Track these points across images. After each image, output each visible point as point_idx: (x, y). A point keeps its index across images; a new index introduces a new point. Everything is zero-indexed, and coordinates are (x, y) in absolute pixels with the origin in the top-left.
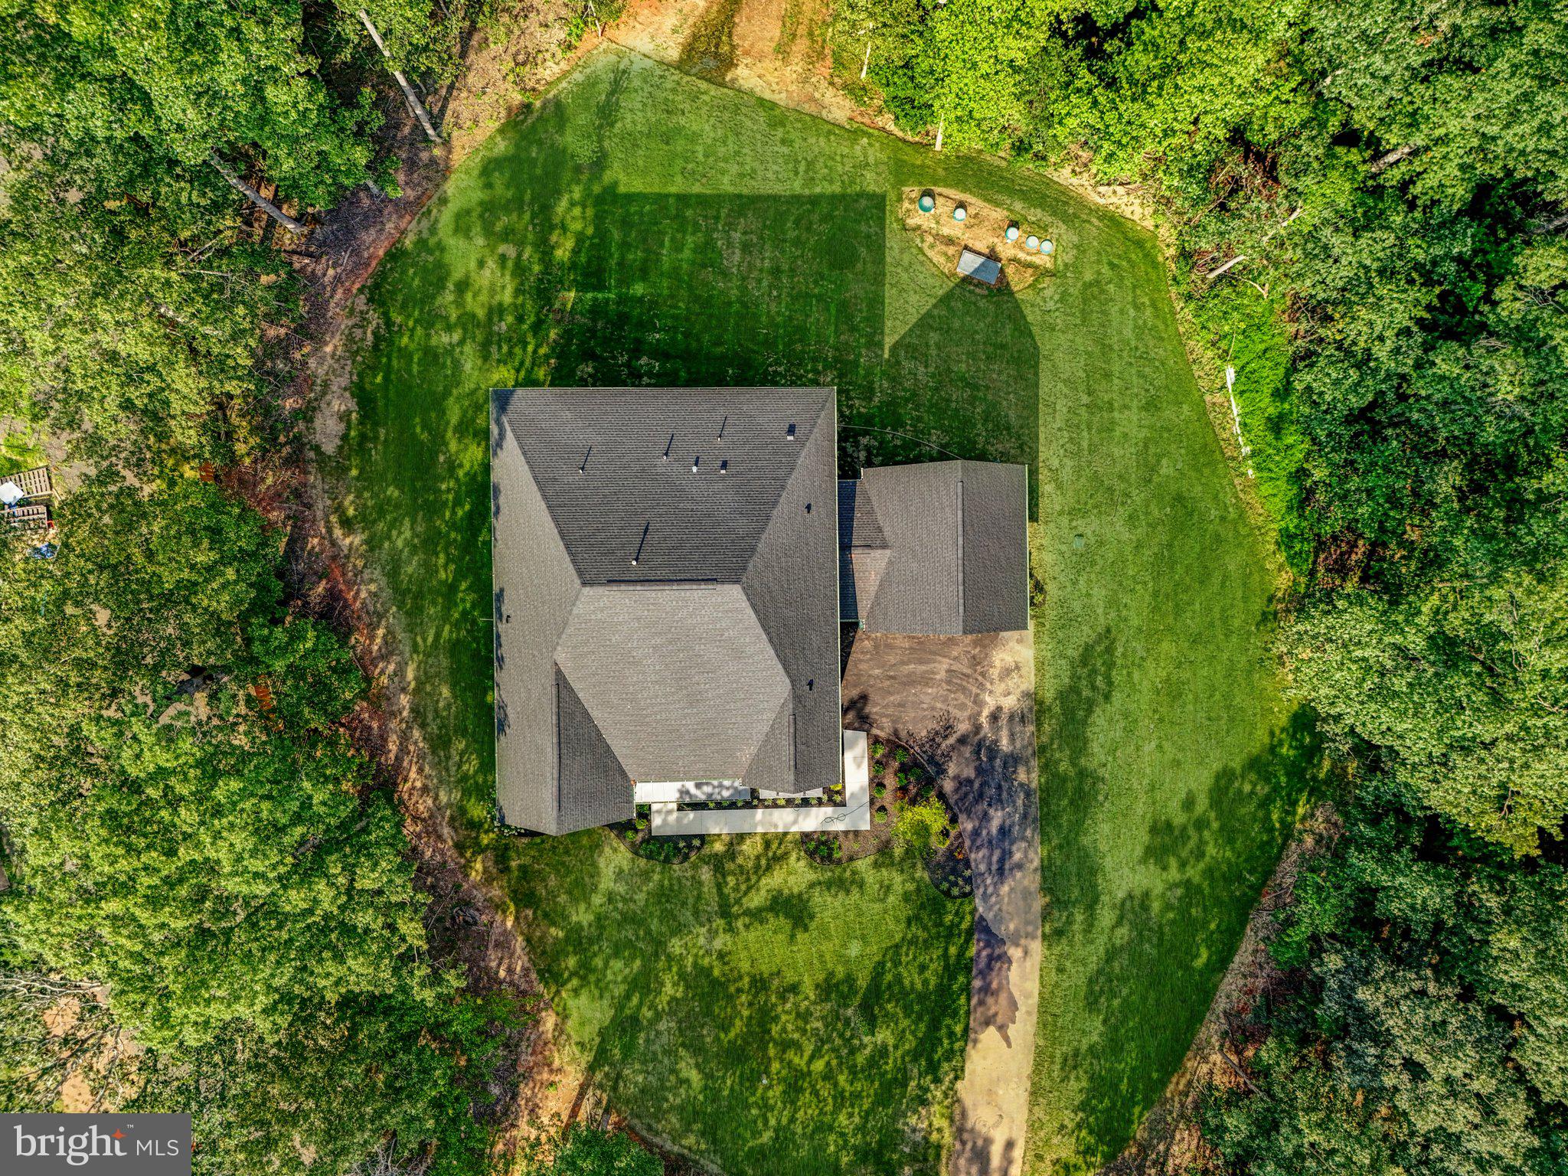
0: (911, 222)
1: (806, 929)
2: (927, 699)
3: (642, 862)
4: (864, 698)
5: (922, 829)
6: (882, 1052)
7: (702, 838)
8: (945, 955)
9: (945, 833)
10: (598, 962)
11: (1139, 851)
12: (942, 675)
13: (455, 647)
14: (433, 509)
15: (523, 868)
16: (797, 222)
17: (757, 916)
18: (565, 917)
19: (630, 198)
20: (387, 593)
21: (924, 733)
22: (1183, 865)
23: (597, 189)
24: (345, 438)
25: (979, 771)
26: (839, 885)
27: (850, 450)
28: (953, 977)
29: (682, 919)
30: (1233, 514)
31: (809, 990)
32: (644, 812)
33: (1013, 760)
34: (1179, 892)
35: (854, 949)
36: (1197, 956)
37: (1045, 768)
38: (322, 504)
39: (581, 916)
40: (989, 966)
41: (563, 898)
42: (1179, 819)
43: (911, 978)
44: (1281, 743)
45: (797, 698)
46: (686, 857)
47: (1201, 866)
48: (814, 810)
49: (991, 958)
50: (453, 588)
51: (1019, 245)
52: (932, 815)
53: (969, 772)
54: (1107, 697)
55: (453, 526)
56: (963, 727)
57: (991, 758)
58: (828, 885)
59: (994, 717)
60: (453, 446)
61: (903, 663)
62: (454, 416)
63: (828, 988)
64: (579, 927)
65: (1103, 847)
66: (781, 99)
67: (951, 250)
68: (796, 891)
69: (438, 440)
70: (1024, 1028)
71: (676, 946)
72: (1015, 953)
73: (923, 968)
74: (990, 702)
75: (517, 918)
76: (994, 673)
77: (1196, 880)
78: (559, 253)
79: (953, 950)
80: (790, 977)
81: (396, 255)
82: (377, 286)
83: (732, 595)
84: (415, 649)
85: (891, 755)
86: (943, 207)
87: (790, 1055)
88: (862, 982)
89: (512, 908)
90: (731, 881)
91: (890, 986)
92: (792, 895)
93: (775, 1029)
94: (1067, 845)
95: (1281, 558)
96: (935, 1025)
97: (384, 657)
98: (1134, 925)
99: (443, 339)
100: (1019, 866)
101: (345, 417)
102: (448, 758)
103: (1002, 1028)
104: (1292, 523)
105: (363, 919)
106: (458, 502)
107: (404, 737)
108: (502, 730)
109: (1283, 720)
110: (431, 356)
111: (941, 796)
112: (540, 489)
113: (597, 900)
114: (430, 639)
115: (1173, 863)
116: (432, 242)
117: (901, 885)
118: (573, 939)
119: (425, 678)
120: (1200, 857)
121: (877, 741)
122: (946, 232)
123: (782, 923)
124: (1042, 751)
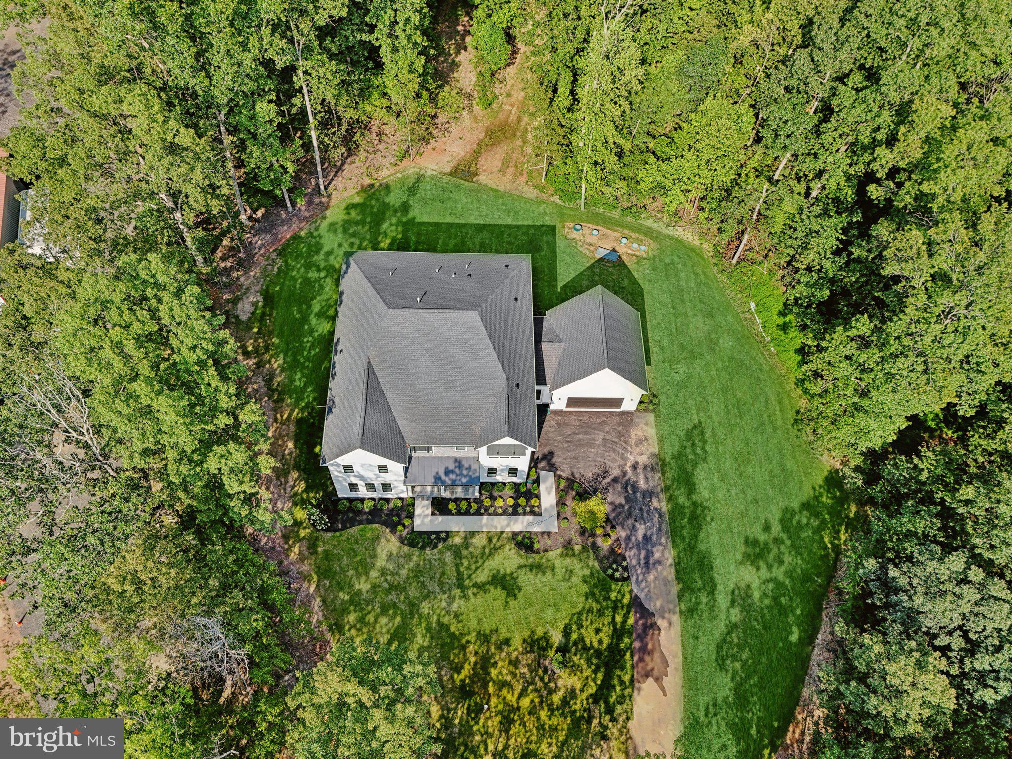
0: (570, 236)
1: (516, 598)
2: (592, 455)
3: (406, 549)
4: (551, 453)
6: (572, 694)
7: (447, 533)
8: (613, 621)
9: (608, 536)
10: (370, 618)
11: (739, 557)
12: (600, 441)
13: (300, 422)
14: (297, 351)
15: (326, 552)
16: (509, 235)
17: (481, 587)
18: (351, 586)
21: (590, 475)
22: (770, 567)
23: (404, 220)
24: (253, 313)
25: (627, 499)
26: (538, 568)
28: (620, 640)
29: (431, 588)
30: (766, 368)
31: (517, 644)
33: (649, 494)
34: (771, 585)
35: (549, 614)
36: (792, 633)
37: (670, 499)
39: (363, 586)
40: (645, 633)
41: (351, 572)
42: (762, 537)
43: (590, 637)
44: (821, 494)
45: (510, 391)
46: (435, 546)
47: (782, 569)
48: (521, 517)
49: (646, 627)
50: (303, 390)
51: (628, 247)
53: (621, 500)
54: (705, 460)
55: (308, 359)
56: (615, 472)
57: (635, 492)
58: (531, 567)
59: (635, 467)
60: (314, 322)
61: (576, 434)
62: (316, 307)
63: (532, 643)
64: (360, 592)
65: (715, 551)
67: (592, 248)
68: (509, 571)
69: (305, 319)
70: (674, 680)
71: (425, 607)
72: (661, 623)
73: (598, 631)
74: (631, 459)
75: (318, 586)
76: (633, 442)
77: (781, 577)
79: (618, 619)
80: (504, 634)
81: (296, 238)
82: (283, 249)
83: (474, 316)
85: (569, 486)
86: (587, 230)
87: (505, 692)
88: (556, 639)
89: (315, 578)
90: (465, 563)
91: (575, 643)
92: (505, 575)
93: (493, 672)
94: (691, 548)
95: (799, 390)
96: (608, 677)
98: (743, 607)
99: (315, 275)
100: (659, 562)
101: (255, 304)
102: (286, 482)
103: (657, 680)
106: (312, 347)
108: (330, 411)
109: (820, 481)
110: (308, 282)
113: (374, 574)
114: (285, 416)
115: (762, 563)
116: (315, 234)
117: (580, 570)
118: (356, 601)
119: (278, 437)
120: (781, 562)
121: (560, 477)
122: (588, 240)
123: (497, 592)
124: (666, 489)
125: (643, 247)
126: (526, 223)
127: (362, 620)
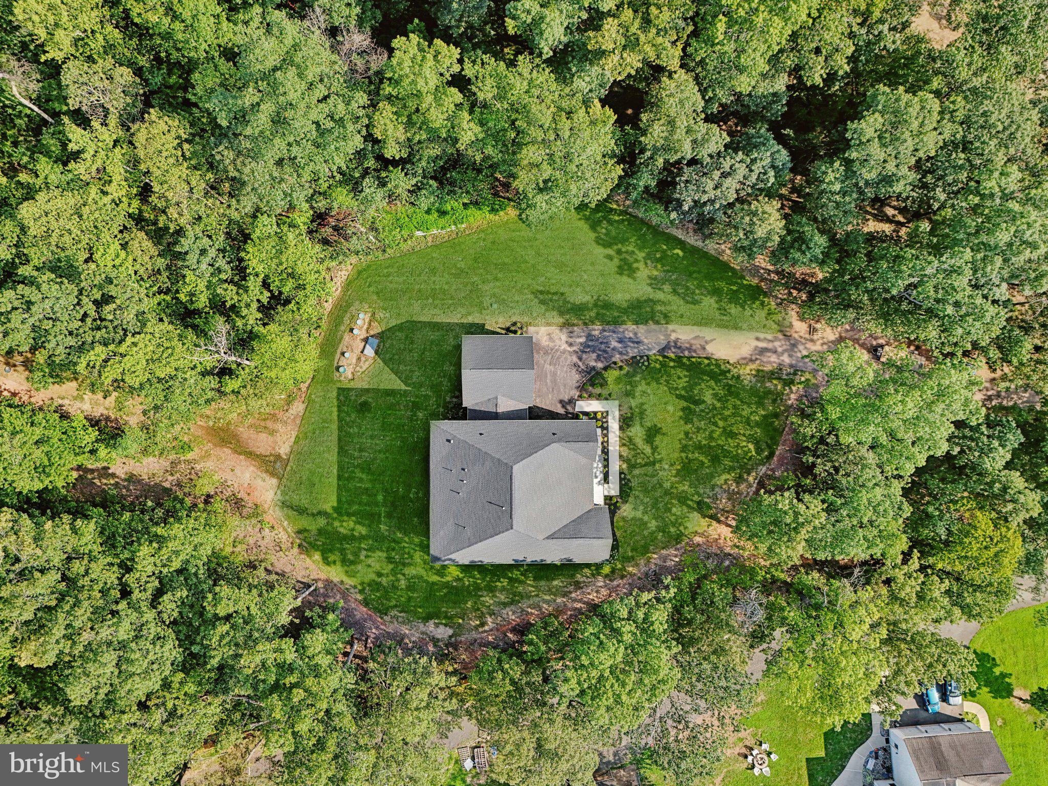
0: (350, 376)
1: (661, 428)
2: (563, 374)
3: (631, 499)
4: (561, 402)
5: (618, 380)
6: (715, 395)
7: (621, 473)
8: (674, 367)
9: (621, 368)
10: (673, 518)
11: (630, 281)
12: (552, 368)
13: (536, 579)
14: (477, 588)
15: (632, 550)
16: (350, 427)
17: (654, 449)
18: (654, 532)
19: (339, 501)
20: (513, 607)
21: (577, 376)
22: (637, 261)
23: (335, 515)
24: (446, 625)
25: (594, 352)
26: (642, 413)
28: (684, 364)
29: (656, 482)
30: (482, 235)
31: (688, 427)
32: (608, 499)
33: (589, 337)
34: (649, 262)
35: (670, 408)
36: (677, 254)
37: (593, 323)
38: (474, 635)
39: (653, 525)
40: (680, 348)
41: (646, 533)
42: (616, 261)
43: (682, 383)
45: (559, 441)
46: (629, 480)
47: (638, 252)
48: (609, 425)
49: (675, 347)
50: (511, 580)
51: (361, 328)
52: (612, 375)
53: (594, 356)
54: (562, 294)
55: (483, 579)
56: (575, 359)
57: (589, 346)
58: (641, 418)
59: (571, 345)
60: (449, 578)
61: (546, 385)
62: (435, 578)
63: (687, 420)
64: (657, 527)
65: (627, 297)
66: (294, 434)
67: (363, 359)
68: (644, 433)
69: (447, 585)
70: (707, 333)
71: (667, 485)
72: (673, 336)
73: (679, 378)
74: (565, 346)
75: (654, 553)
76: (551, 345)
77: (643, 255)
78: (364, 533)
79: (672, 364)
80: (682, 436)
81: (366, 603)
82: (380, 611)
83: (517, 469)
84: (537, 596)
85: (586, 390)
86: (343, 362)
87: (715, 436)
88: (684, 404)
89: (649, 555)
90: (639, 461)
91: (686, 392)
92: (646, 434)
93: (704, 442)
94: (625, 311)
95: (502, 213)
96: (704, 372)
97: (540, 609)
98: (663, 284)
99: (403, 583)
100: (636, 334)
101: (437, 625)
102: (584, 582)
103: (707, 342)
104: (486, 209)
105: (640, 615)
106: (474, 577)
107: (575, 600)
108: (571, 560)
110: (410, 588)
111: (605, 369)
112: (472, 545)
113: (646, 518)
114: (533, 589)
115: (635, 265)
116: (360, 587)
117: (642, 387)
118: (663, 529)
119: (550, 591)
120: (633, 252)
121: (580, 396)
122: (354, 361)
123: (658, 439)
124: (585, 324)
125: (361, 316)
126: (336, 413)
127: (674, 525)
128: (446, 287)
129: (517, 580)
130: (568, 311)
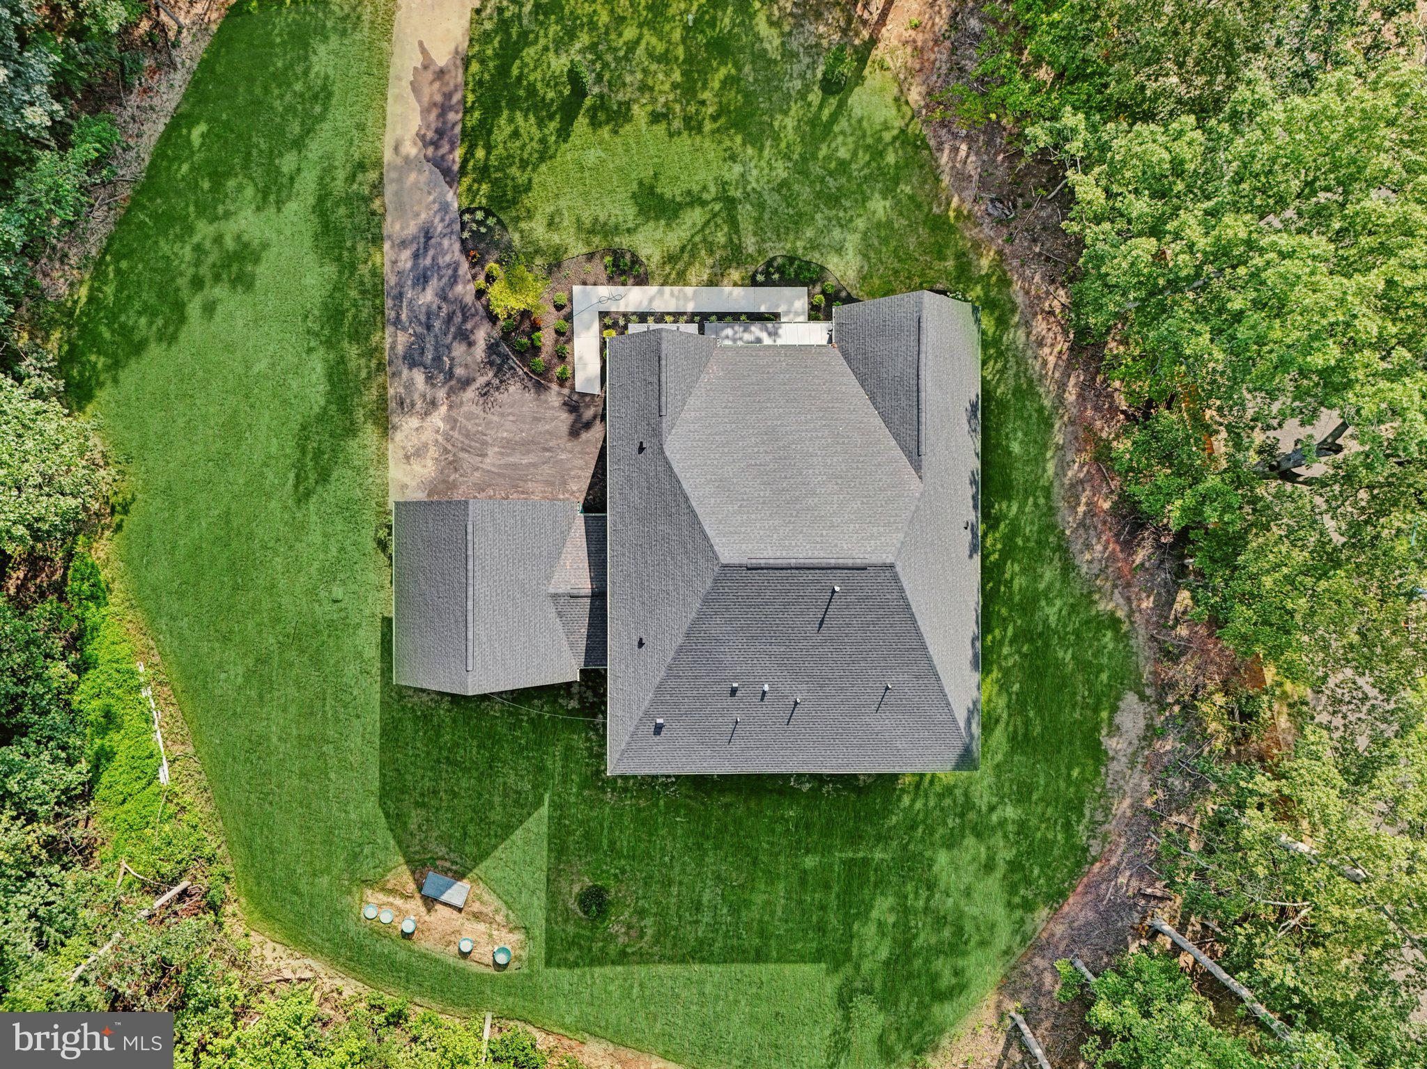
0: (519, 936)
1: (641, 183)
2: (508, 425)
3: (815, 257)
4: (575, 433)
5: (514, 285)
6: (560, 44)
7: (754, 283)
8: (489, 148)
9: (490, 278)
10: (863, 157)
11: (268, 255)
12: (491, 451)
14: (1024, 635)
15: (942, 258)
16: (642, 935)
17: (695, 200)
18: (898, 203)
19: (817, 957)
20: (1076, 547)
21: (512, 389)
22: (218, 240)
23: (848, 969)
24: (1114, 709)
25: (450, 348)
26: (604, 229)
27: (589, 694)
28: (482, 122)
29: (777, 197)
30: (163, 623)
31: (639, 112)
32: (816, 313)
33: (412, 359)
34: (221, 209)
35: (591, 157)
36: (203, 136)
37: (378, 349)
38: (1140, 640)
39: (880, 206)
40: (440, 133)
41: (899, 224)
42: (221, 291)
43: (527, 125)
44: (108, 368)
45: (657, 433)
46: (769, 263)
47: (196, 238)
48: (631, 309)
49: (438, 143)
51: (402, 914)
52: (504, 300)
53: (460, 347)
54: (305, 425)
56: (468, 395)
57: (437, 359)
58: (617, 230)
59: (432, 405)
60: (1002, 702)
61: (534, 465)
63: (620, 115)
64: (884, 195)
65: (310, 259)
66: (656, 1063)
67: (476, 907)
68: (651, 224)
69: (1017, 708)
70: (404, 62)
71: (782, 168)
72: (412, 148)
73: (516, 134)
74: (437, 419)
75: (949, 204)
76: (433, 452)
77: (203, 222)
78: (891, 901)
79: (480, 153)
80: (660, 129)
82: (1078, 864)
83: (729, 552)
84: (1047, 492)
85: (548, 369)
86: (484, 953)
87: (660, 47)
88: (581, 123)
89: (952, 214)
90: (721, 238)
91: (551, 117)
92: (657, 219)
93: (677, 76)
94: (348, 268)
95: (104, 575)
96: (502, 73)
97: (1077, 484)
98: (278, 170)
99: (1011, 812)
100: (405, 243)
101: (1114, 730)
102: (1017, 375)
103: (428, 65)
104: (93, 613)
107: (1060, 398)
108: (974, 406)
109: (102, 395)
110: (1023, 794)
111: (493, 319)
112: (932, 667)
113: (863, 223)
115: (230, 244)
116: (1019, 912)
117: (537, 228)
118: (890, 184)
119: (1039, 460)
120: (198, 248)
121: (562, 381)
122: (482, 927)
123: (667, 190)
124: (381, 367)
125: (370, 912)
126: (608, 970)
127: (878, 154)
128: (293, 709)
129: (1009, 539)
130: (345, 409)
